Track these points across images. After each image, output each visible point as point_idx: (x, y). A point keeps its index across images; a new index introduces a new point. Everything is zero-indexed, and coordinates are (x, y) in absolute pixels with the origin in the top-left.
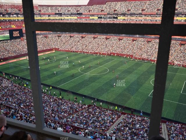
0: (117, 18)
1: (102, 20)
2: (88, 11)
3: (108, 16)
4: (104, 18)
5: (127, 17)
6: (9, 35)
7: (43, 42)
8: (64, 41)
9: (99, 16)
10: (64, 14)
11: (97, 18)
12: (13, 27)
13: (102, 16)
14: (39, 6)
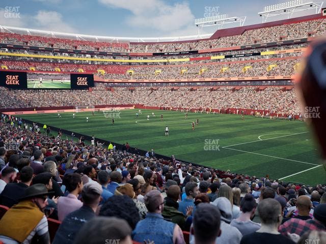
0: (259, 54)
1: (233, 61)
2: (208, 47)
3: (243, 53)
4: (235, 57)
5: (279, 51)
6: (70, 81)
7: (121, 96)
8: (158, 96)
9: (228, 53)
10: (168, 55)
11: (224, 57)
12: (81, 71)
13: (233, 53)
14: (131, 43)
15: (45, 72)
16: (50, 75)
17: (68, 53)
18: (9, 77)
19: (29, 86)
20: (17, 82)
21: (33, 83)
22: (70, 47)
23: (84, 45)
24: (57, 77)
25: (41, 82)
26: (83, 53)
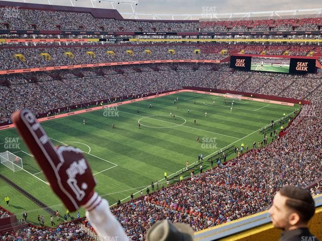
6: (289, 66)
16: (271, 60)
18: (238, 61)
19: (252, 69)
20: (243, 65)
21: (256, 66)
24: (277, 62)
25: (262, 65)
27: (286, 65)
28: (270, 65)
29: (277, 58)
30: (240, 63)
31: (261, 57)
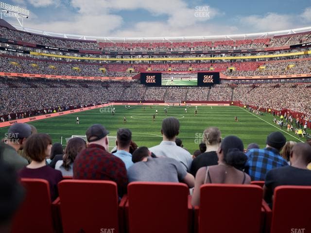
6: (197, 79)
15: (178, 72)
16: (180, 75)
17: (204, 54)
18: (148, 77)
19: (163, 84)
20: (154, 81)
21: (166, 81)
22: (207, 49)
23: (223, 45)
25: (172, 80)
26: (219, 53)
27: (195, 79)
28: (179, 80)
29: (186, 73)
30: (150, 79)
31: (171, 73)
